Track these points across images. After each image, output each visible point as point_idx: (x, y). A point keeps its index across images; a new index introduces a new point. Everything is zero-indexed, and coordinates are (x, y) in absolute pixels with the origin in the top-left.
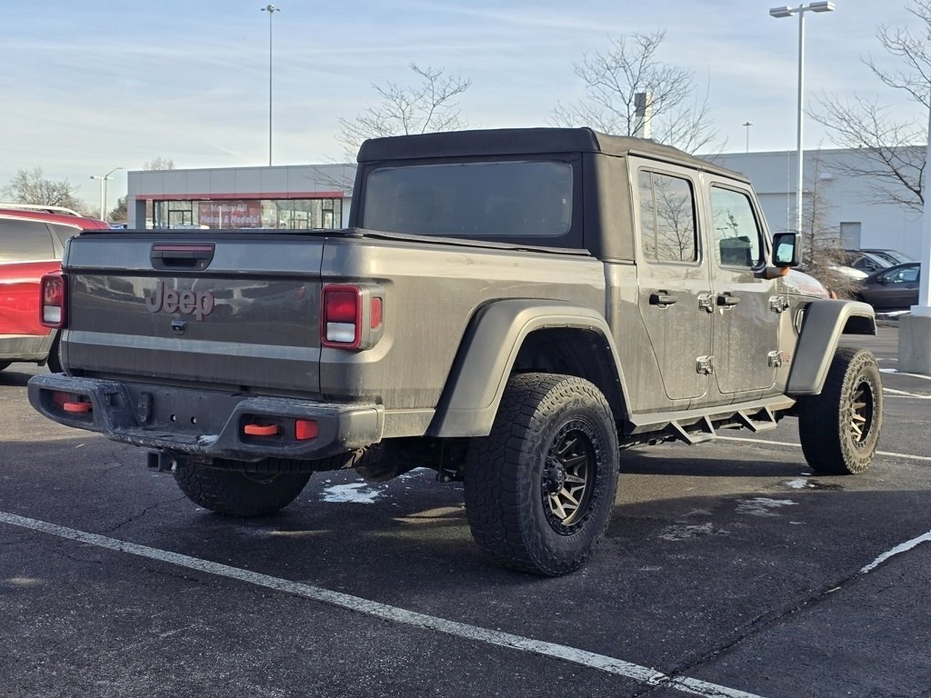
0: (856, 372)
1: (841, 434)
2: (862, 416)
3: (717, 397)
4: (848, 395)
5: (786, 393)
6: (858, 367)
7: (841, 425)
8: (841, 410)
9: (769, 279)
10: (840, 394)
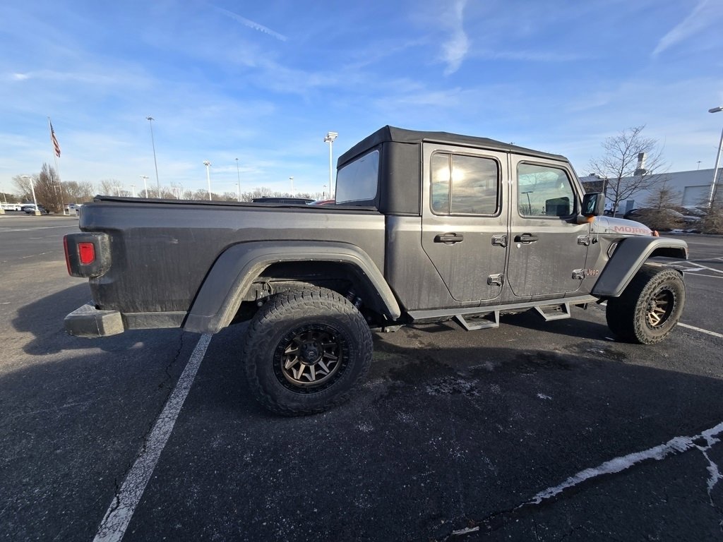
0: (657, 284)
1: (635, 322)
2: (663, 309)
3: (512, 298)
4: (645, 298)
5: (591, 294)
6: (660, 280)
7: (635, 317)
8: (637, 308)
9: (579, 224)
10: (638, 298)
